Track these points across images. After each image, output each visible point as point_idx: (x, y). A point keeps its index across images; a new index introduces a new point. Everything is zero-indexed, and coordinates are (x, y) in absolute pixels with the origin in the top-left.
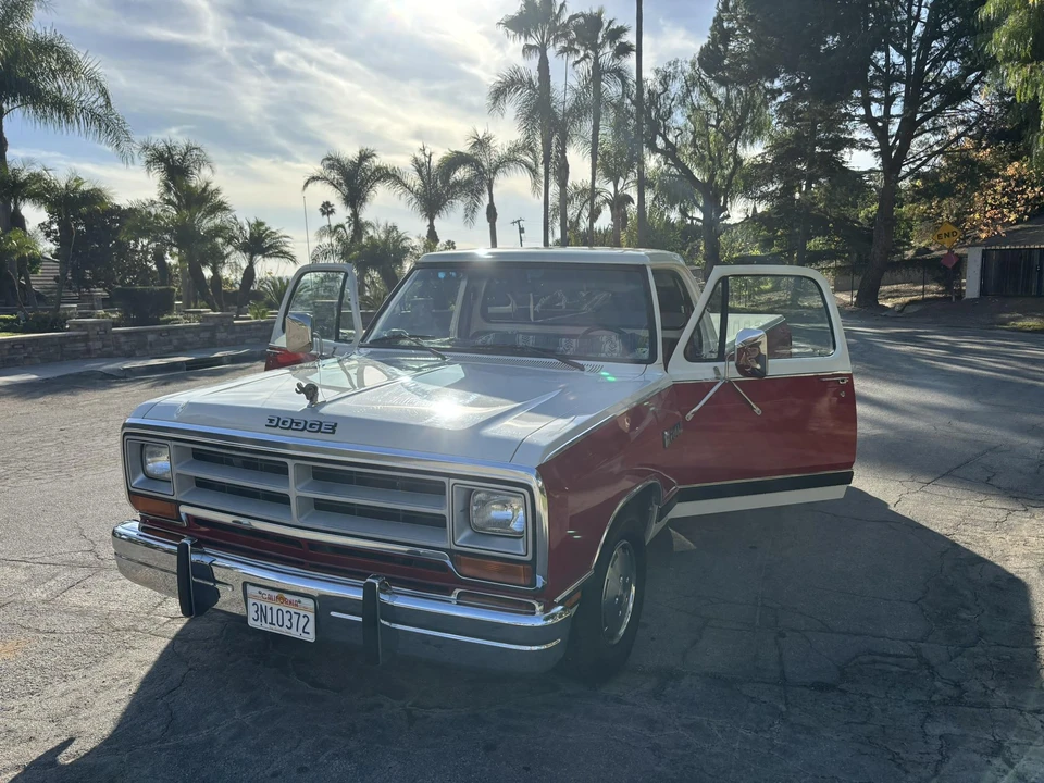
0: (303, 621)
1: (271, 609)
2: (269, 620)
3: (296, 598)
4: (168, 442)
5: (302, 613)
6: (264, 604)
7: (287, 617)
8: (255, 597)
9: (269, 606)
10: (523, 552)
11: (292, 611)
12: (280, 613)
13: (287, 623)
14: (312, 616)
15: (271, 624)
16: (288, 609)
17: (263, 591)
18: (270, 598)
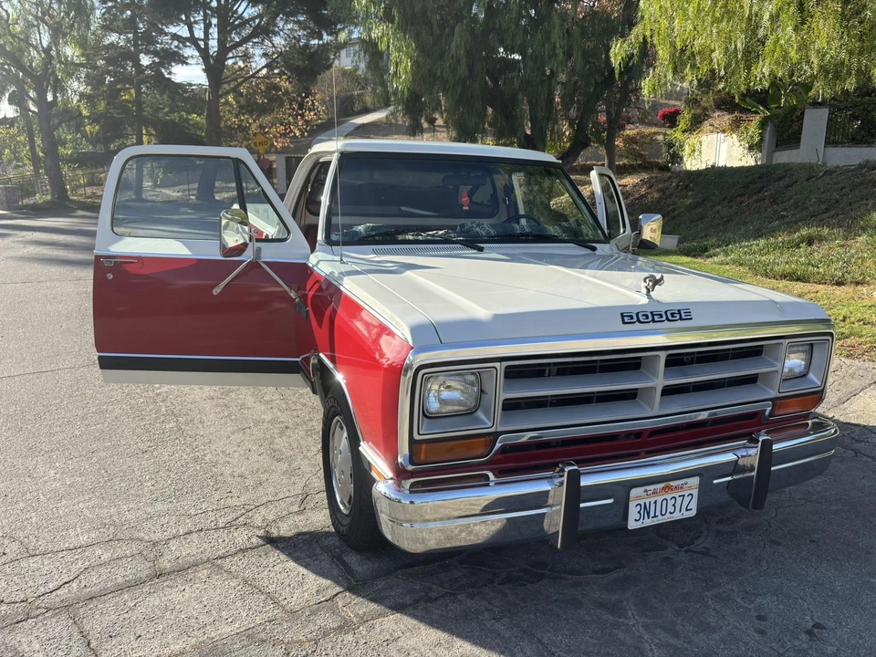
0: (687, 499)
1: (656, 502)
2: (652, 514)
3: (683, 481)
4: (497, 365)
5: (686, 493)
6: (647, 501)
7: (671, 503)
8: (638, 498)
9: (653, 500)
10: (820, 384)
11: (676, 495)
12: (665, 502)
13: (671, 509)
14: (695, 492)
15: (655, 516)
16: (673, 495)
17: (648, 488)
18: (655, 492)
